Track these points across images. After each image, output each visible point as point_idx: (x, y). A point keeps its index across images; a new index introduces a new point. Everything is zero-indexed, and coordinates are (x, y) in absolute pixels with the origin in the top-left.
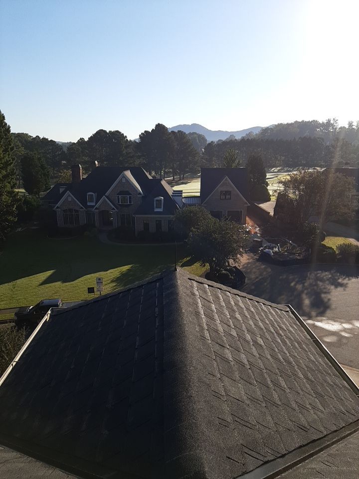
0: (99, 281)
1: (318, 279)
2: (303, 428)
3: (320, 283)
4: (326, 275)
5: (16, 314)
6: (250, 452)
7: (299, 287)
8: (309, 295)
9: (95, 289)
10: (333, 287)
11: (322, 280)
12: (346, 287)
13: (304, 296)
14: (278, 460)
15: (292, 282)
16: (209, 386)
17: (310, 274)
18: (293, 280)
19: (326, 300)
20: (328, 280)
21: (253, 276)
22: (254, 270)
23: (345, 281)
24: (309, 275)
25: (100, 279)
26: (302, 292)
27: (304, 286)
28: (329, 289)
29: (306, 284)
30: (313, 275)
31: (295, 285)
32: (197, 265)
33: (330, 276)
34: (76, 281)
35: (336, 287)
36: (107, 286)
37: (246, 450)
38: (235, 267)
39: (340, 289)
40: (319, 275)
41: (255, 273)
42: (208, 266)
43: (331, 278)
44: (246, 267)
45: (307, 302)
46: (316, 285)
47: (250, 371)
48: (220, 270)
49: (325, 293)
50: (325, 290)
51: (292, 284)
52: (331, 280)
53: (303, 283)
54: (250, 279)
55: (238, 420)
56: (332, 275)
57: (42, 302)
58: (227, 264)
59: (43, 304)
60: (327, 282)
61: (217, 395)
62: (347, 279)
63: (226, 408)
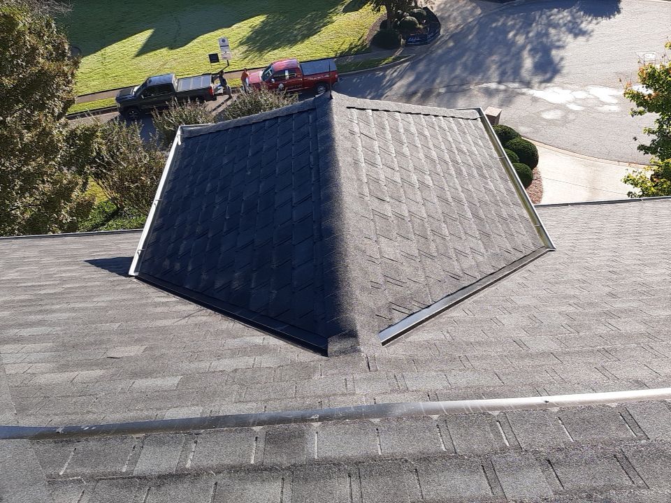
0: (224, 44)
1: (550, 24)
2: (456, 277)
3: (552, 31)
4: (563, 16)
5: (118, 99)
6: (398, 308)
7: (521, 40)
8: (533, 51)
9: (220, 56)
10: (570, 38)
11: (556, 26)
12: (591, 36)
13: (525, 54)
14: (424, 310)
15: (509, 32)
16: (364, 252)
17: (540, 16)
18: (513, 27)
19: (556, 59)
20: (565, 25)
21: (452, 26)
22: (455, 14)
23: (590, 27)
24: (537, 18)
25: (223, 41)
26: (523, 47)
27: (527, 38)
28: (564, 42)
29: (531, 35)
30: (544, 16)
31: (515, 35)
32: (368, 8)
33: (569, 18)
34: (190, 44)
35: (576, 36)
36: (236, 51)
37: (394, 307)
38: (426, 9)
39: (581, 39)
40: (552, 17)
41: (455, 18)
42: (384, 9)
43: (570, 21)
44: (442, 9)
45: (528, 63)
46: (547, 34)
47: (410, 224)
48: (402, 16)
49: (558, 47)
50: (557, 44)
51: (511, 35)
52: (570, 25)
53: (528, 32)
54: (446, 30)
55: (391, 280)
56: (573, 16)
57: (149, 80)
58: (413, 4)
59: (151, 84)
60: (564, 29)
61: (371, 260)
62: (594, 22)
63: (379, 270)
